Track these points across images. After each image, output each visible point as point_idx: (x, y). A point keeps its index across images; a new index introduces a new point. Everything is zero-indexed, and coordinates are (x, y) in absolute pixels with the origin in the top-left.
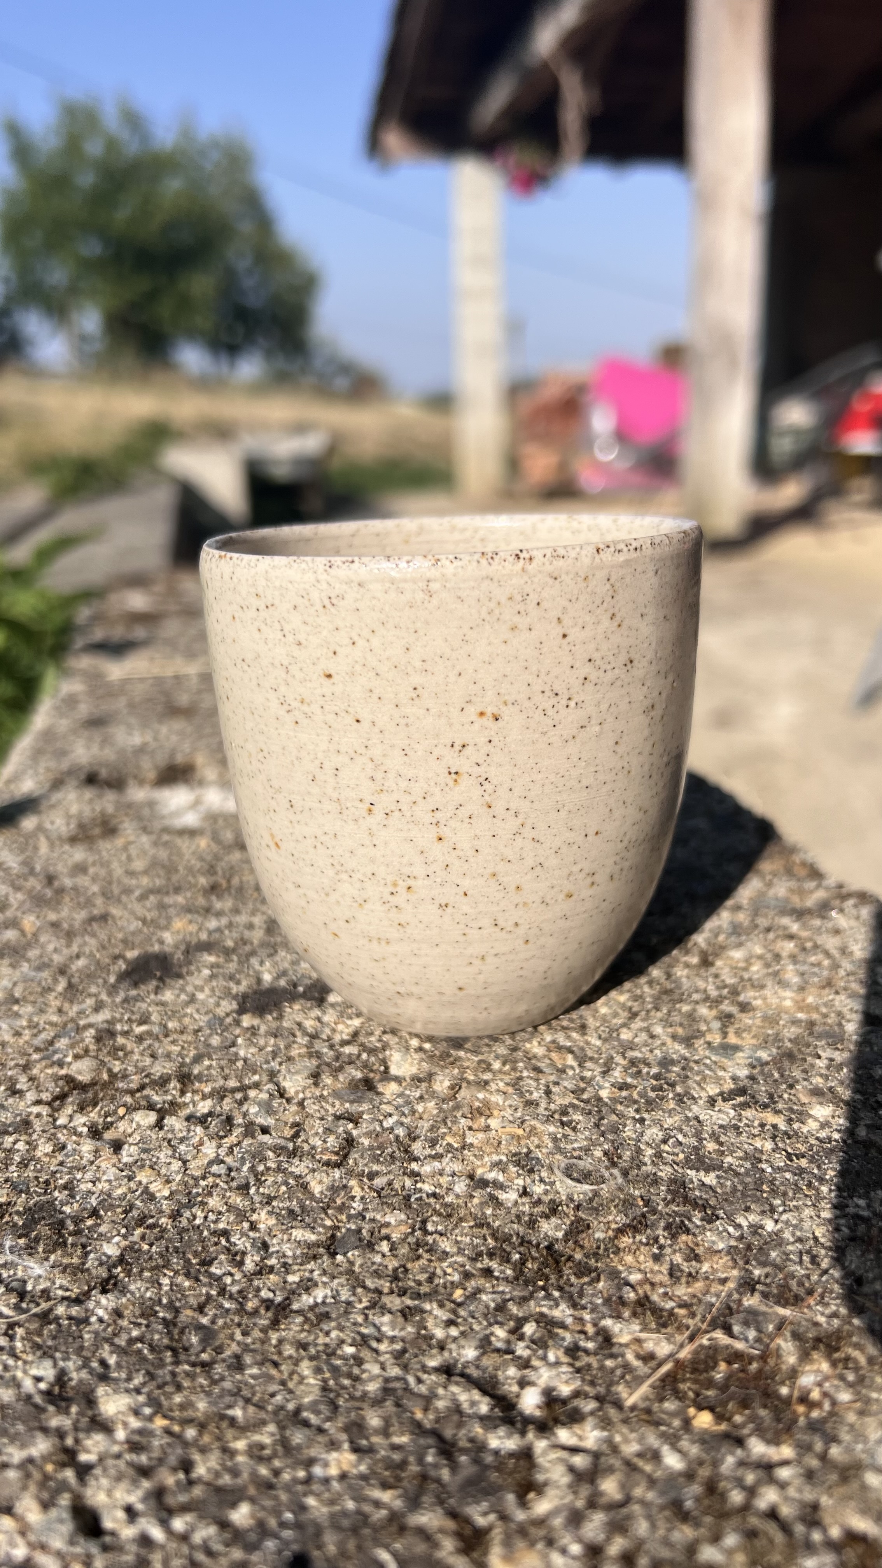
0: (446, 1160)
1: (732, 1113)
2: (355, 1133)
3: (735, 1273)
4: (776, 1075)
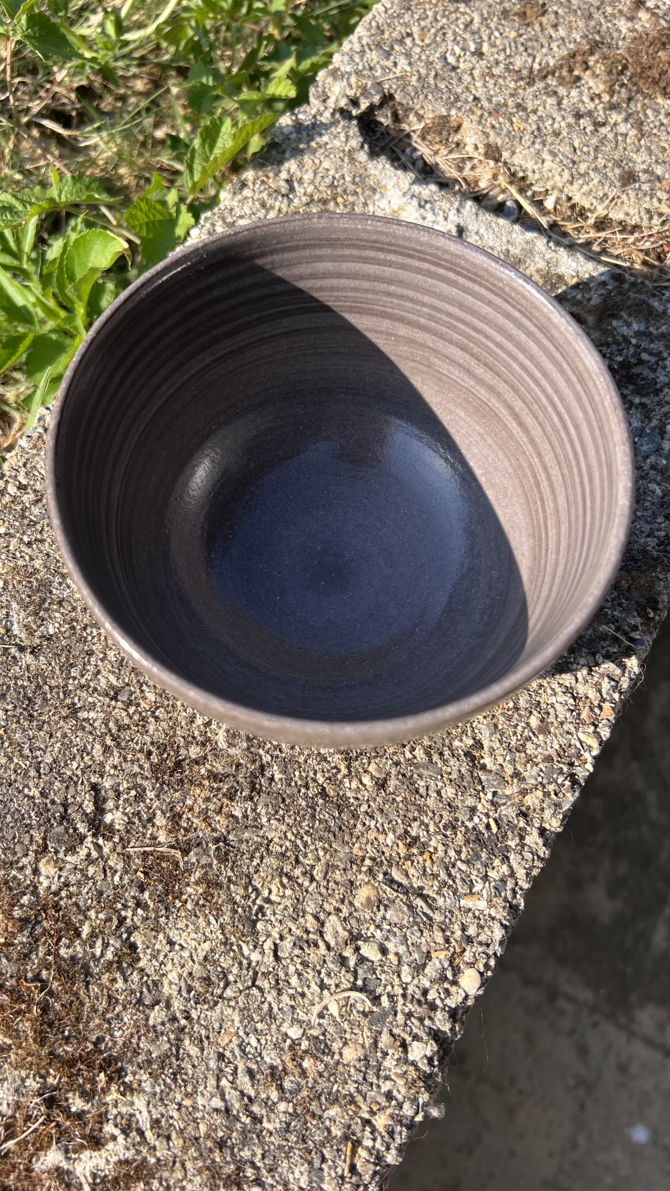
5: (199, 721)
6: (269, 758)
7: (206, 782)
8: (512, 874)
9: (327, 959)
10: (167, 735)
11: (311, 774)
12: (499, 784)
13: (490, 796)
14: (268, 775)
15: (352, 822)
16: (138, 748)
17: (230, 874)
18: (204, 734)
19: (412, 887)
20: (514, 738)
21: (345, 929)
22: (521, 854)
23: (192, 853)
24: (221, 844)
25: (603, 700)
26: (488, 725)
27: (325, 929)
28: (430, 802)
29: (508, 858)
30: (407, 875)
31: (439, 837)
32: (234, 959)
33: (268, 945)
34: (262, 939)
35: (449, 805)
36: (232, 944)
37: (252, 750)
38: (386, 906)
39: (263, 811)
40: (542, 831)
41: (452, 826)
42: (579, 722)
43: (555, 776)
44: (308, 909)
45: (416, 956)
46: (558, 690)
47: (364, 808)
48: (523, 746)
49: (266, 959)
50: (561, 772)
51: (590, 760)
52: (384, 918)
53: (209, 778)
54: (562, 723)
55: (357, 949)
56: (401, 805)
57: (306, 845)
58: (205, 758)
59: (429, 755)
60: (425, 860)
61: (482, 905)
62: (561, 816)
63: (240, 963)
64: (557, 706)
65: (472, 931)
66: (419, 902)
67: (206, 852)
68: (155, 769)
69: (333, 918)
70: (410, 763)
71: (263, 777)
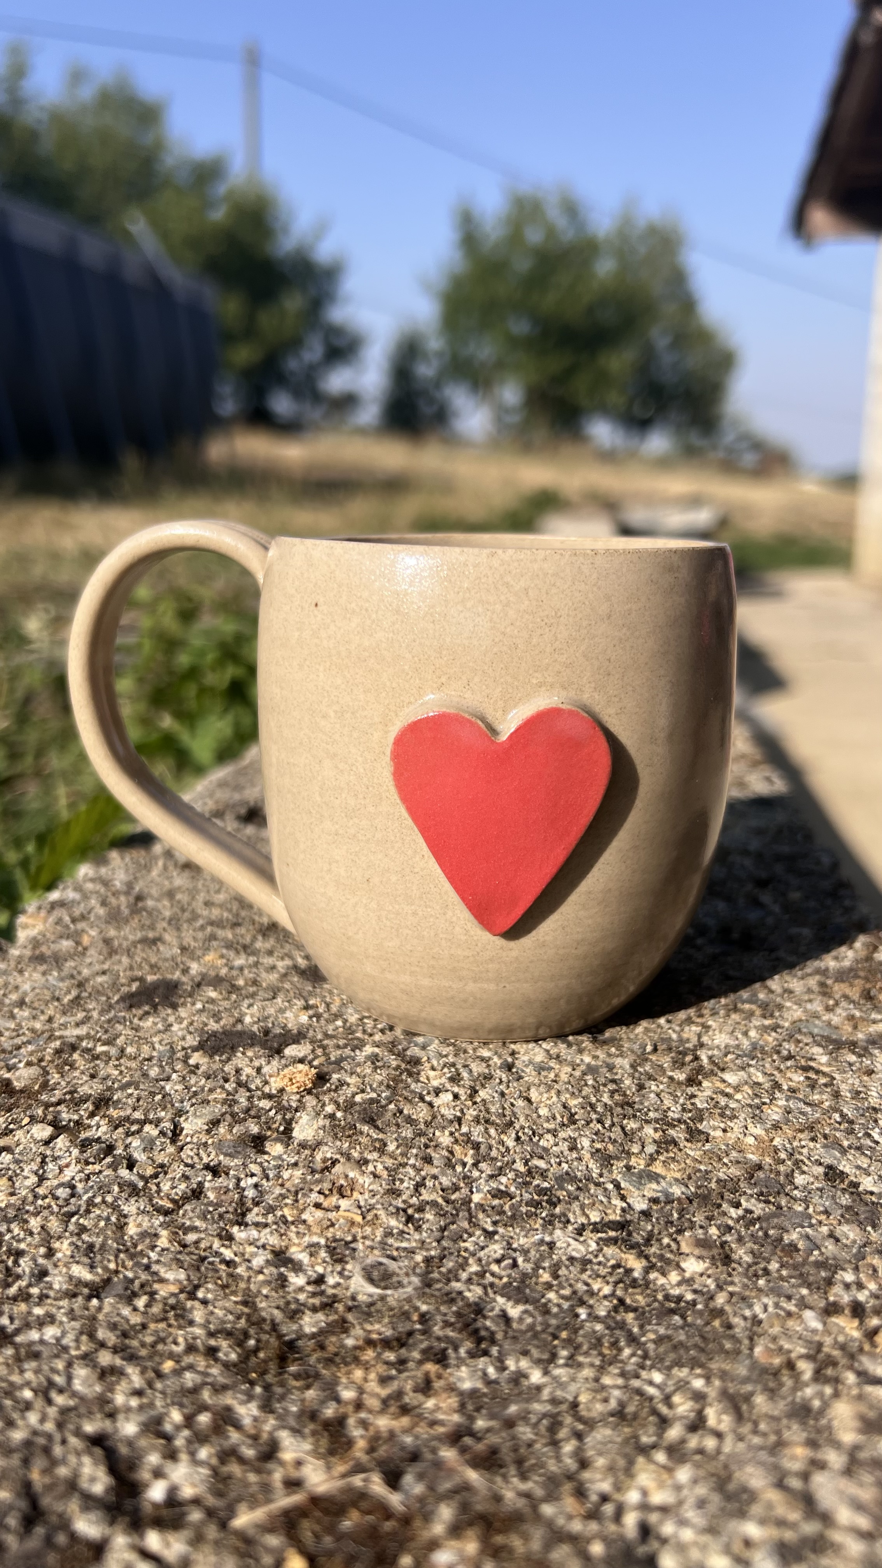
3: (455, 1418)
4: (675, 1216)
5: (297, 1280)
7: (369, 1354)
10: (238, 1315)
11: (581, 1288)
14: (494, 1313)
15: (717, 1323)
16: (181, 1349)
17: (524, 1486)
18: (317, 1294)
21: (863, 1485)
24: (466, 1441)
27: (823, 1504)
28: (832, 1252)
37: (437, 1286)
39: (524, 1364)
47: (721, 1299)
53: (369, 1348)
56: (784, 1273)
58: (341, 1322)
59: (767, 1202)
68: (238, 1369)
69: (821, 1479)
70: (748, 1219)
71: (485, 1317)
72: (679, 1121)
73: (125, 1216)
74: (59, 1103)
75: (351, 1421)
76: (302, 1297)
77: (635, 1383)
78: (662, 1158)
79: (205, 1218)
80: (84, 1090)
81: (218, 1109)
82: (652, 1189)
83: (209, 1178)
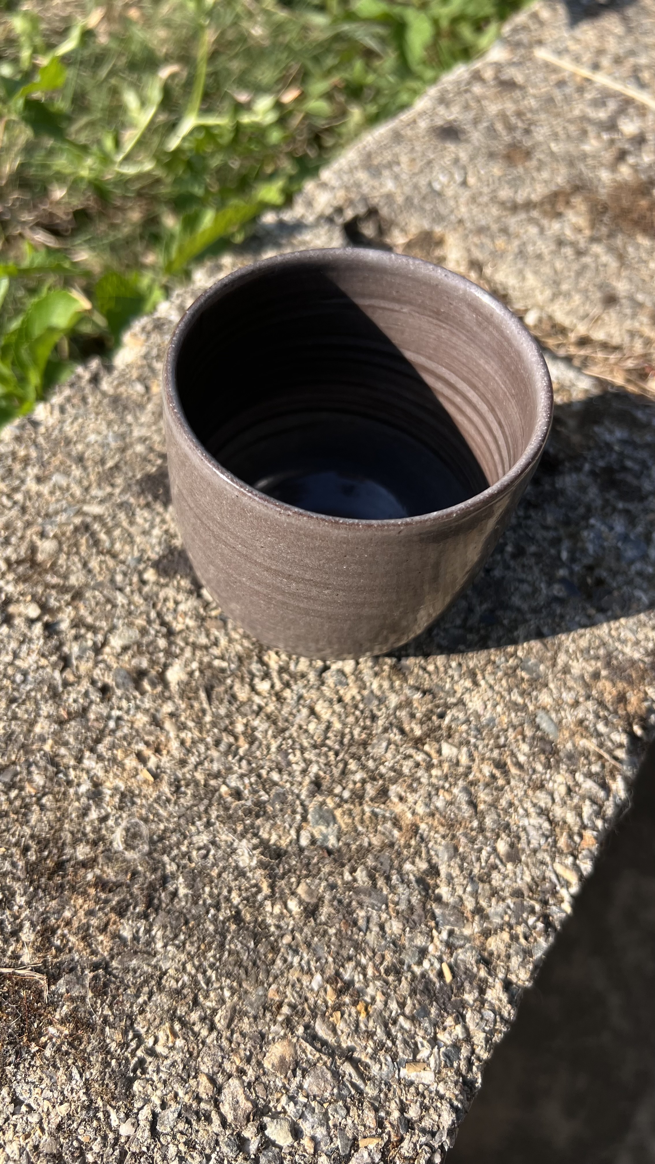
0: (101, 765)
1: (254, 863)
2: (93, 707)
3: (106, 954)
4: (315, 860)
5: (94, 814)
6: (174, 867)
7: (92, 891)
8: (468, 1038)
9: (221, 1139)
10: (52, 828)
11: (225, 892)
12: (457, 920)
13: (444, 935)
14: (171, 888)
15: (270, 956)
16: (14, 840)
17: (107, 1012)
18: (96, 830)
19: (339, 1046)
20: (477, 865)
21: (248, 1098)
22: (480, 1012)
23: (61, 981)
24: (101, 971)
25: (584, 827)
26: (447, 847)
27: (223, 1097)
28: (371, 938)
29: (464, 1017)
30: (334, 1030)
31: (378, 983)
32: (97, 1130)
33: (145, 1114)
34: (138, 1105)
35: (394, 943)
36: (97, 1110)
37: (155, 855)
38: (305, 1072)
39: (159, 934)
40: (507, 985)
41: (396, 970)
42: (555, 852)
43: (525, 915)
44: (204, 1068)
45: (338, 1143)
46: (531, 810)
47: (287, 939)
48: (489, 875)
49: (139, 1135)
50: (532, 911)
51: (567, 898)
52: (300, 1087)
53: (96, 885)
54: (535, 851)
55: (262, 1128)
56: (333, 939)
57: (208, 982)
58: (95, 860)
59: (372, 877)
60: (358, 1013)
61: (428, 1077)
62: (531, 966)
63: (105, 1138)
64: (530, 829)
65: (413, 1113)
66: (347, 1068)
67: (80, 981)
68: (31, 869)
69: (234, 1082)
70: (349, 886)
71: (164, 890)
72: (382, 776)
73: (39, 716)
74: (54, 587)
75: (59, 932)
76: (88, 829)
77: (200, 977)
78: (346, 806)
79: (76, 739)
80: (73, 580)
81: (134, 634)
82: (319, 830)
83: (98, 700)
